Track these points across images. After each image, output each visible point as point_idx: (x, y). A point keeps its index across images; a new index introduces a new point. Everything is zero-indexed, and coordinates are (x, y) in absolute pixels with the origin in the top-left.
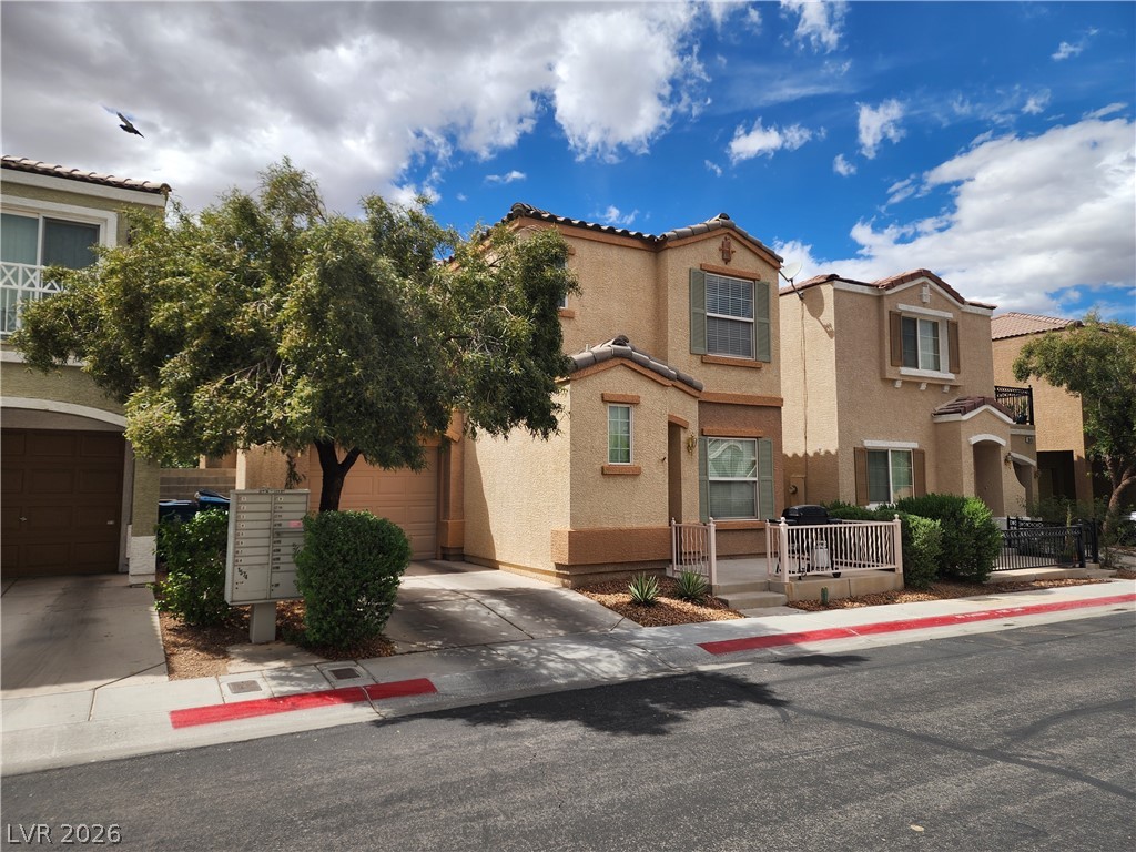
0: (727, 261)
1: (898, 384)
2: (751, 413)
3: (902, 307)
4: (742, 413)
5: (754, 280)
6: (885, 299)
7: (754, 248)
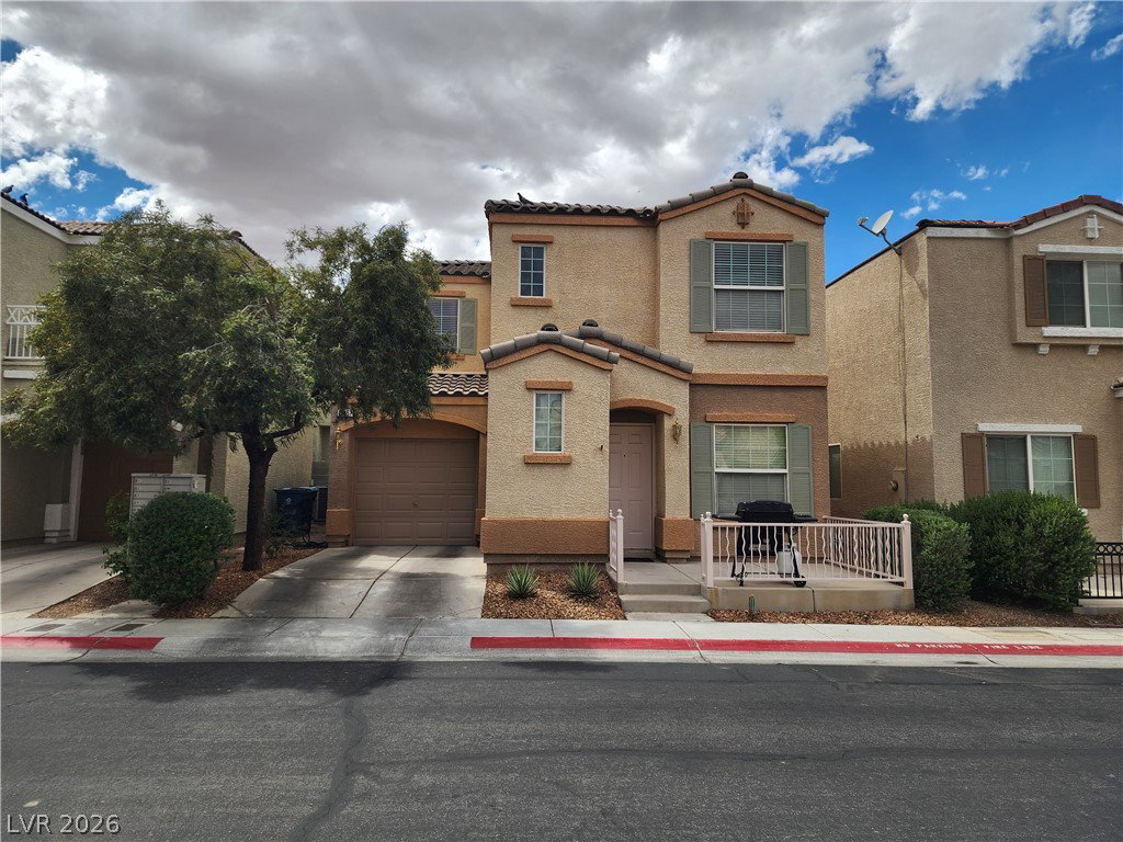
0: (743, 225)
1: (1044, 350)
2: (778, 394)
3: (1045, 248)
4: (765, 395)
5: (784, 242)
6: (1015, 241)
7: (782, 205)
